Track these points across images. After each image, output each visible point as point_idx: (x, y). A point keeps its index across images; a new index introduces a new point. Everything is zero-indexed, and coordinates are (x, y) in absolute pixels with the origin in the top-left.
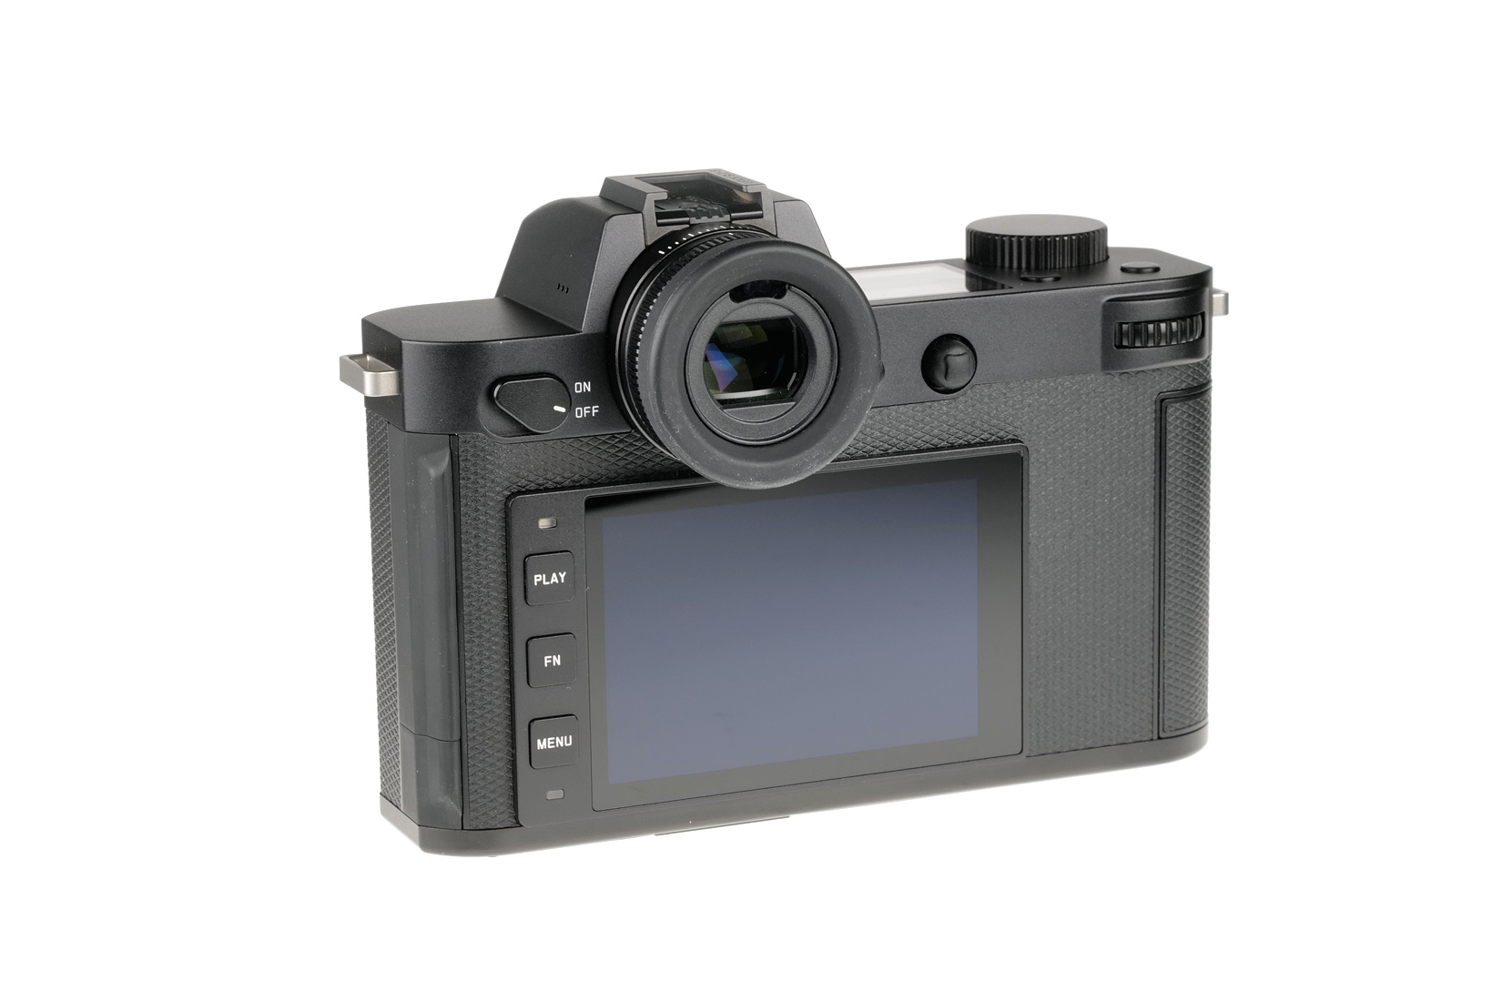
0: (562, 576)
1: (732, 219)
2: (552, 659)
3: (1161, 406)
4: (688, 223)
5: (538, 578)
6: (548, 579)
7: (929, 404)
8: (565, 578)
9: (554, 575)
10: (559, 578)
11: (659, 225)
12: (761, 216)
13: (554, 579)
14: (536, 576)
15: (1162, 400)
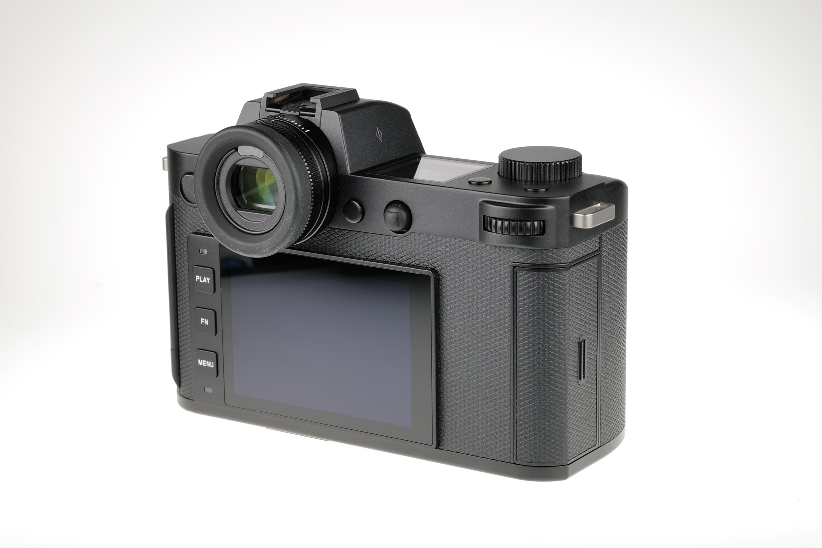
0: (208, 280)
1: (300, 114)
2: (204, 321)
3: (514, 270)
4: (279, 112)
5: (198, 278)
6: (202, 280)
7: (388, 237)
8: (209, 281)
9: (205, 278)
10: (207, 281)
11: (266, 110)
12: (314, 116)
13: (205, 281)
14: (197, 277)
15: (514, 267)
